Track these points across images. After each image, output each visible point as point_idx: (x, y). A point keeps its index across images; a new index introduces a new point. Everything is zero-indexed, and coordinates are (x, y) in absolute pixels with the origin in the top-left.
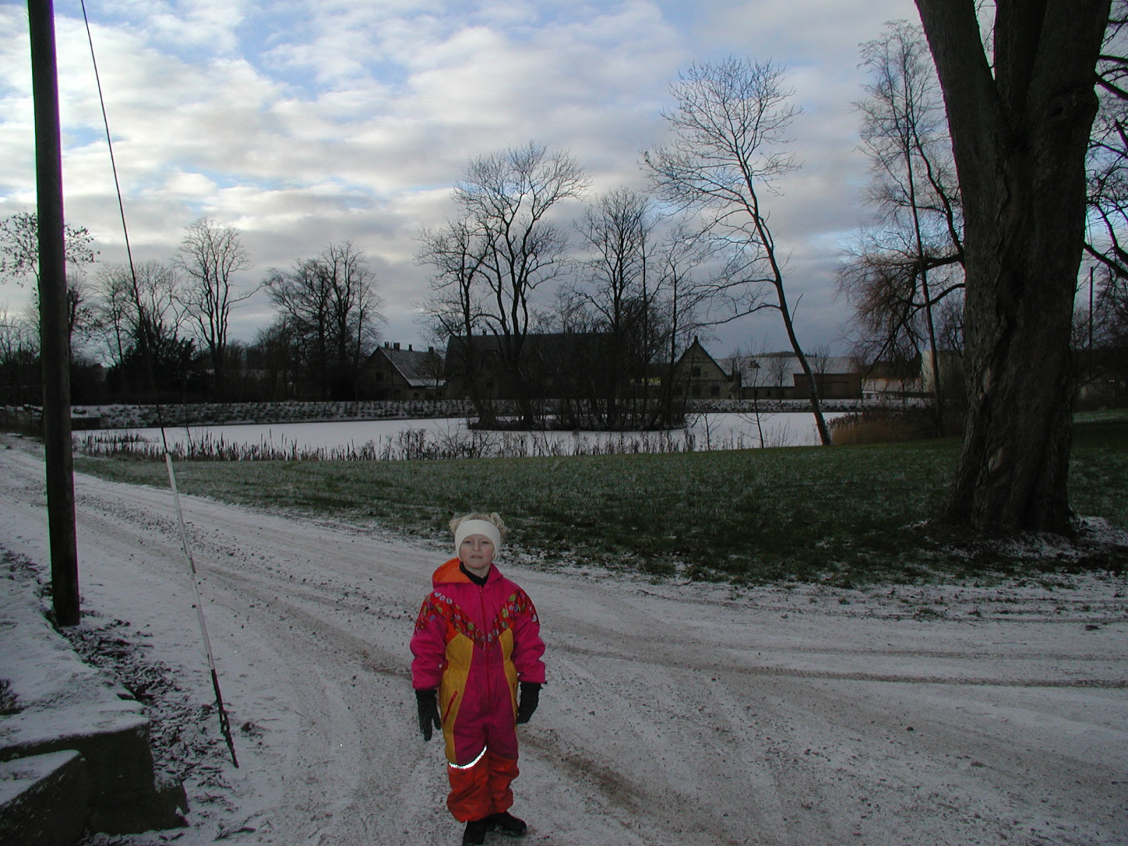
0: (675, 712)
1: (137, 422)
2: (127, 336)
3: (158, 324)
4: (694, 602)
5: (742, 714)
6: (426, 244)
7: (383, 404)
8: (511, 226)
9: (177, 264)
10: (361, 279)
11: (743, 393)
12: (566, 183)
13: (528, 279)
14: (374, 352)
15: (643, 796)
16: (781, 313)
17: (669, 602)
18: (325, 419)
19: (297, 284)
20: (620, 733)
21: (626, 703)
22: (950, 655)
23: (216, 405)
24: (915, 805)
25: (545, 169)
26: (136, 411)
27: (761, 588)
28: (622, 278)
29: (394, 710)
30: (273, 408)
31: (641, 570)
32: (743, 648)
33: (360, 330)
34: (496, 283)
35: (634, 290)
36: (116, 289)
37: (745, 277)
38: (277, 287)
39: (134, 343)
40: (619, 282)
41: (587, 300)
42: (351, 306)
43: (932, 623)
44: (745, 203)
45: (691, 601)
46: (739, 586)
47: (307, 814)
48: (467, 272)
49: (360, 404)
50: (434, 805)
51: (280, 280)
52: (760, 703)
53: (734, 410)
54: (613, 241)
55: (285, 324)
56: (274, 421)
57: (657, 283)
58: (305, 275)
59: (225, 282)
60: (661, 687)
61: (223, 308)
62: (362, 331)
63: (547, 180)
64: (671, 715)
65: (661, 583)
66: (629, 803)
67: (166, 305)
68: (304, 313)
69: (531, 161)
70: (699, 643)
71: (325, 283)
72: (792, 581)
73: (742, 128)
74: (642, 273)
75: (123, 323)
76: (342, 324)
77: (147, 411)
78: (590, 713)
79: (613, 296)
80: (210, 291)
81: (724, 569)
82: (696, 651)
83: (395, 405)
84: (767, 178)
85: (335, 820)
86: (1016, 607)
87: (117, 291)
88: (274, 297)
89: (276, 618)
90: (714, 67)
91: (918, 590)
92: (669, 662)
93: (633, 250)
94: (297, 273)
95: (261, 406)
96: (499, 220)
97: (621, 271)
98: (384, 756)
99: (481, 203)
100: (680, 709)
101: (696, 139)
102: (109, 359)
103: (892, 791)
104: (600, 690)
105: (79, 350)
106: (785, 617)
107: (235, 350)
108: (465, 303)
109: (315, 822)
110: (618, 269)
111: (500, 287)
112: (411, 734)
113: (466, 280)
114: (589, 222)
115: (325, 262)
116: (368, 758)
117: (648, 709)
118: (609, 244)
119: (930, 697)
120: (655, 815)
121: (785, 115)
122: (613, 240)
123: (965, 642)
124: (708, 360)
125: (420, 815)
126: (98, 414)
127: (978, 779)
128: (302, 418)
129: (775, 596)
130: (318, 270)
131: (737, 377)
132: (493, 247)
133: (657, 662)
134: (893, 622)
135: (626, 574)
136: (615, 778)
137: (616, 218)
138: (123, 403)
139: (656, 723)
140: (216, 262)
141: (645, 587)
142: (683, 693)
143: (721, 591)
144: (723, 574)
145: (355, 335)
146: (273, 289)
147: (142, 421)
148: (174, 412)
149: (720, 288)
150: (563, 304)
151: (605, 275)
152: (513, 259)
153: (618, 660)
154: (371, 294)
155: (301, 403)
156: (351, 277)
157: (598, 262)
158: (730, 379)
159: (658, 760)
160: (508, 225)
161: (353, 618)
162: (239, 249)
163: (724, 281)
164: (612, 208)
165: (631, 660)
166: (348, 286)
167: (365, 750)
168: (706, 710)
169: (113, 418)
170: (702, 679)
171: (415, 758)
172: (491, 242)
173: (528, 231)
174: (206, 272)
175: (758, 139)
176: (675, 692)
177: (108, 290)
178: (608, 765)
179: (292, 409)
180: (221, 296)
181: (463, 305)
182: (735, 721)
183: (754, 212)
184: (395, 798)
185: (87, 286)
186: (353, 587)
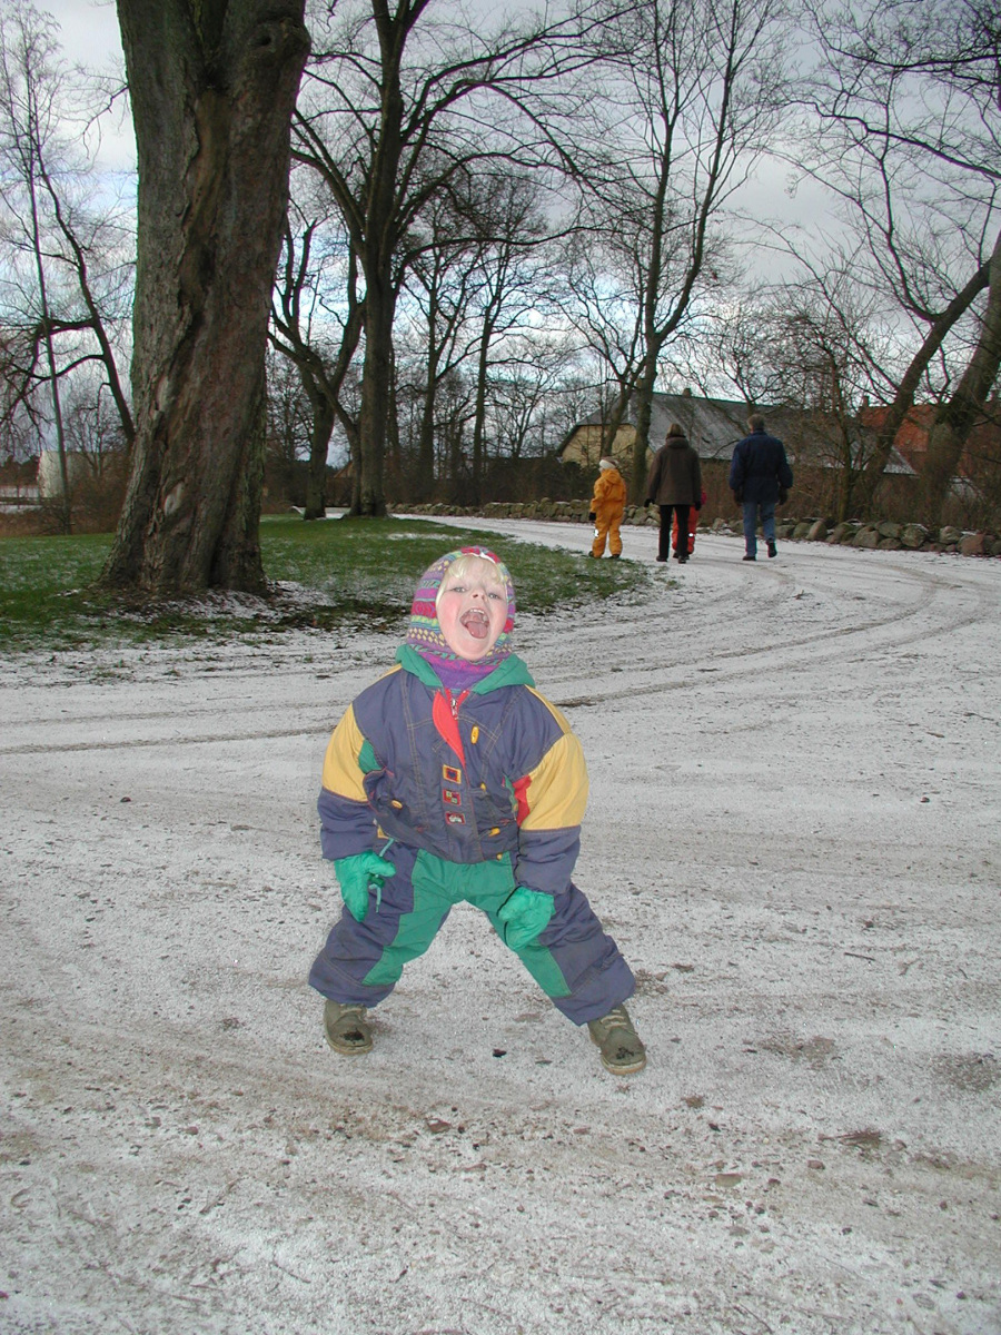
22: (153, 716)
24: (168, 890)
43: (117, 686)
86: (223, 665)
91: (89, 655)
103: (124, 878)
119: (141, 761)
123: (170, 702)
127: (248, 845)
134: (63, 689)
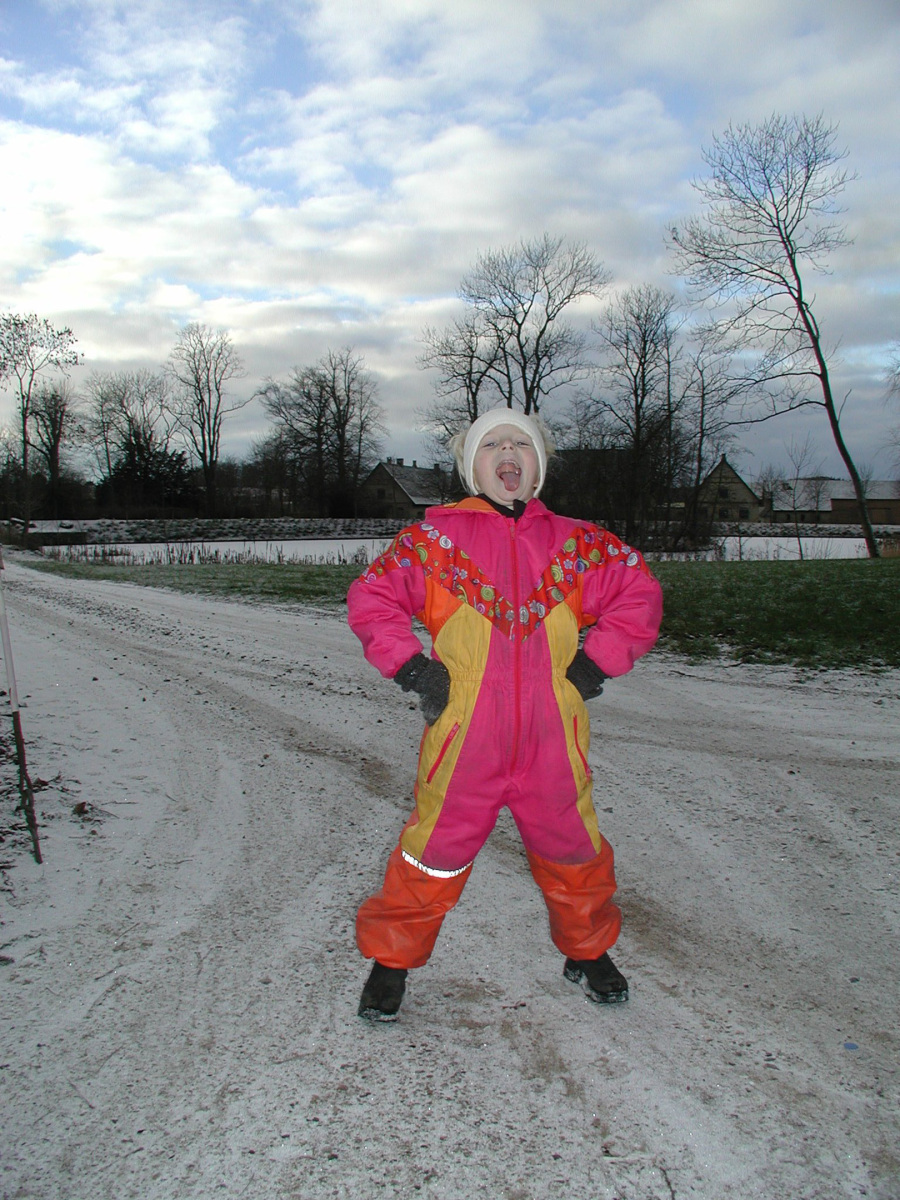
0: (739, 812)
1: (124, 537)
2: (116, 449)
3: (148, 436)
4: (749, 685)
5: (846, 819)
6: (430, 346)
7: (383, 521)
8: (523, 326)
9: (168, 372)
10: (362, 388)
11: (775, 517)
12: (584, 280)
13: (541, 384)
14: (377, 467)
15: (697, 940)
16: (826, 411)
17: (714, 684)
18: (321, 536)
19: (294, 394)
20: (653, 839)
21: (661, 799)
23: (206, 520)
25: (561, 264)
26: (123, 526)
27: (838, 671)
28: (644, 385)
29: (310, 797)
30: (267, 524)
31: (673, 650)
32: (828, 736)
33: (360, 443)
34: (506, 388)
35: (658, 398)
36: (105, 399)
37: (785, 370)
38: (273, 396)
39: (123, 455)
40: (641, 388)
41: (606, 408)
42: (351, 417)
44: (787, 285)
45: (743, 684)
46: (806, 669)
47: (113, 939)
48: (475, 376)
49: (360, 522)
50: (330, 938)
51: (276, 389)
52: (871, 805)
53: (764, 534)
54: (634, 344)
55: (280, 437)
56: (267, 538)
57: (683, 390)
58: (302, 385)
59: (218, 390)
60: (712, 779)
61: (216, 418)
62: (362, 444)
63: (562, 276)
64: (731, 816)
65: (701, 664)
66: (672, 950)
67: (156, 417)
68: (301, 424)
69: (545, 255)
70: (762, 729)
71: (324, 393)
72: (878, 665)
73: (785, 199)
74: (666, 380)
75: (112, 434)
76: (341, 437)
77: (134, 526)
78: (605, 810)
79: (633, 404)
80: (202, 400)
81: (782, 651)
82: (759, 738)
83: (397, 523)
84: (812, 255)
85: (152, 953)
87: (106, 401)
88: (270, 408)
89: (191, 693)
90: (753, 128)
92: (719, 749)
93: (657, 353)
94: (294, 382)
95: (254, 522)
96: (511, 320)
97: (643, 376)
98: (272, 859)
99: (491, 302)
100: (747, 808)
101: (731, 213)
102: (98, 472)
104: (619, 781)
105: (67, 462)
106: (880, 703)
107: (230, 467)
108: (473, 411)
109: (119, 954)
110: (640, 374)
111: (510, 392)
112: (324, 830)
113: (474, 386)
114: (608, 323)
115: (325, 371)
116: (247, 861)
117: (696, 807)
118: (630, 347)
120: (721, 974)
121: (836, 182)
122: (635, 342)
124: (736, 480)
125: (300, 953)
126: (85, 529)
128: (297, 536)
129: (860, 680)
130: (316, 379)
131: (767, 500)
132: (503, 349)
133: (702, 750)
135: (654, 655)
136: (647, 908)
137: (638, 318)
138: (110, 518)
139: (709, 826)
140: (209, 370)
141: (680, 668)
142: (747, 788)
143: (786, 674)
144: (783, 656)
145: (355, 448)
146: (268, 399)
147: (130, 537)
148: (163, 527)
149: (757, 382)
150: (579, 413)
151: (625, 382)
152: (525, 363)
153: (646, 746)
154: (373, 404)
155: (296, 520)
156: (351, 385)
157: (618, 367)
158: (760, 503)
159: (718, 881)
160: (520, 325)
161: (289, 694)
162: (233, 356)
163: (761, 374)
164: (634, 308)
165: (665, 746)
166: (348, 396)
167: (246, 849)
168: (787, 812)
169: (100, 533)
170: (774, 772)
171: (320, 862)
172: (502, 345)
173: (542, 332)
174: (198, 380)
175: (803, 210)
176: (735, 787)
177: (97, 400)
178: (634, 885)
179: (286, 525)
180: (214, 405)
181: (470, 412)
182: (836, 827)
183: (796, 296)
184: (268, 923)
185: (75, 396)
186: (301, 665)
